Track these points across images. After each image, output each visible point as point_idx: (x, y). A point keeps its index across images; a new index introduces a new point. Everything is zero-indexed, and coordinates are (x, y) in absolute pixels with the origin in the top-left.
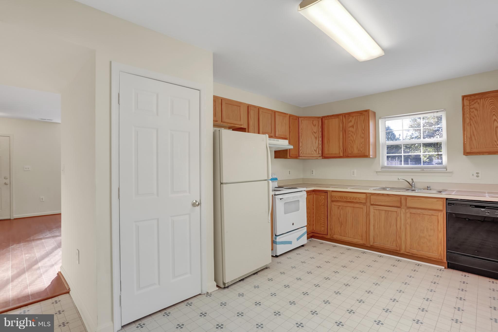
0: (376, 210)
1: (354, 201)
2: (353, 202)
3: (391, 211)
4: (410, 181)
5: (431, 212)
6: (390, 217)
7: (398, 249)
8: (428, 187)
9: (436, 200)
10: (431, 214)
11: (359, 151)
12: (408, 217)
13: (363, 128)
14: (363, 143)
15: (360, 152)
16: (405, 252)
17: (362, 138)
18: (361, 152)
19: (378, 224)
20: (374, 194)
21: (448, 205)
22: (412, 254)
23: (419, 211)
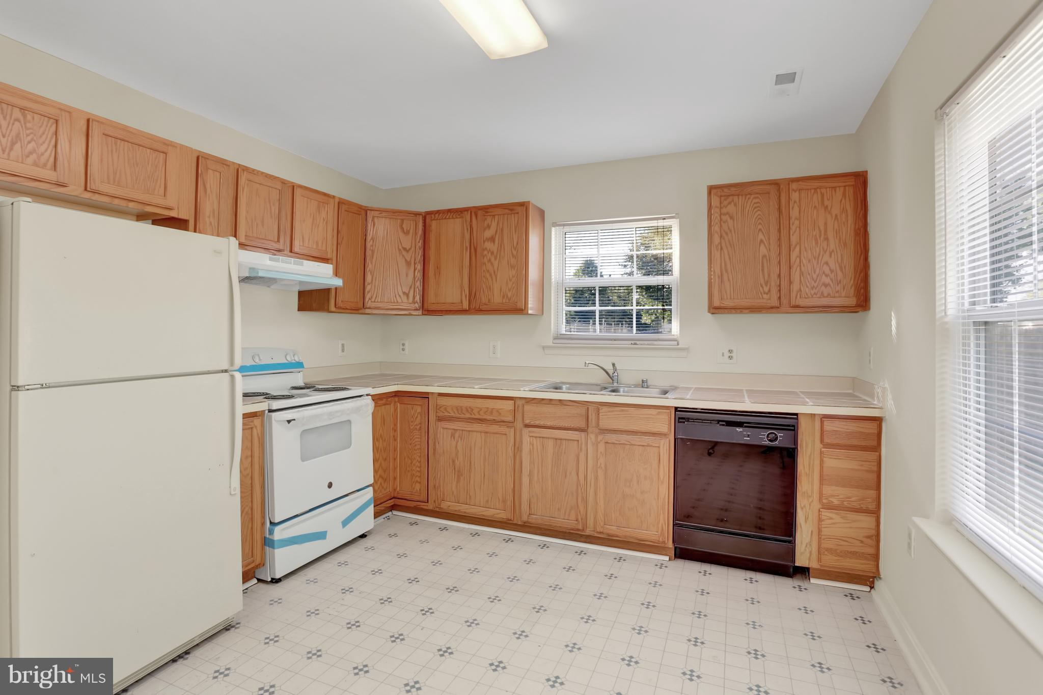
0: (536, 437)
1: (489, 418)
2: (485, 419)
3: (566, 440)
4: (609, 368)
5: (646, 439)
6: (565, 453)
7: (580, 527)
8: (643, 381)
9: (654, 412)
10: (646, 444)
11: (503, 297)
12: (601, 453)
13: (515, 245)
14: (514, 279)
15: (507, 301)
16: (594, 531)
17: (513, 267)
18: (509, 300)
19: (538, 472)
20: (532, 400)
21: (679, 422)
22: (608, 535)
23: (624, 438)
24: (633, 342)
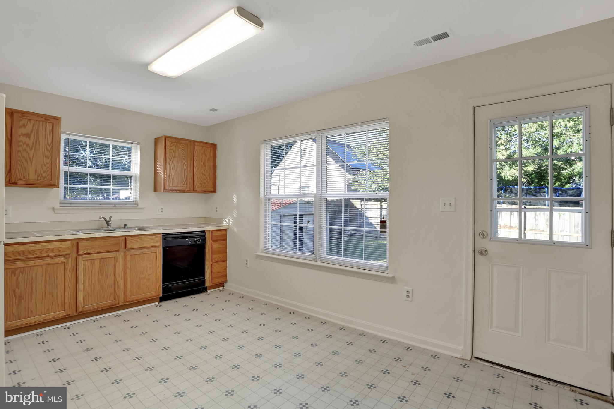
0: (87, 260)
1: (49, 255)
2: (48, 256)
3: (107, 258)
5: (150, 250)
6: (107, 265)
7: (117, 302)
8: (125, 225)
9: (154, 237)
10: (150, 252)
11: (38, 176)
12: (128, 260)
13: (50, 142)
14: (48, 165)
15: (42, 179)
16: (125, 302)
18: (44, 178)
19: (89, 280)
21: (164, 240)
22: (132, 301)
23: (139, 251)
24: (114, 205)
